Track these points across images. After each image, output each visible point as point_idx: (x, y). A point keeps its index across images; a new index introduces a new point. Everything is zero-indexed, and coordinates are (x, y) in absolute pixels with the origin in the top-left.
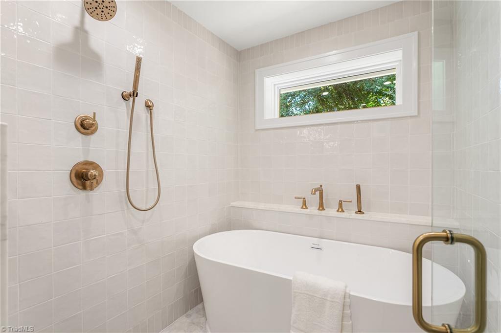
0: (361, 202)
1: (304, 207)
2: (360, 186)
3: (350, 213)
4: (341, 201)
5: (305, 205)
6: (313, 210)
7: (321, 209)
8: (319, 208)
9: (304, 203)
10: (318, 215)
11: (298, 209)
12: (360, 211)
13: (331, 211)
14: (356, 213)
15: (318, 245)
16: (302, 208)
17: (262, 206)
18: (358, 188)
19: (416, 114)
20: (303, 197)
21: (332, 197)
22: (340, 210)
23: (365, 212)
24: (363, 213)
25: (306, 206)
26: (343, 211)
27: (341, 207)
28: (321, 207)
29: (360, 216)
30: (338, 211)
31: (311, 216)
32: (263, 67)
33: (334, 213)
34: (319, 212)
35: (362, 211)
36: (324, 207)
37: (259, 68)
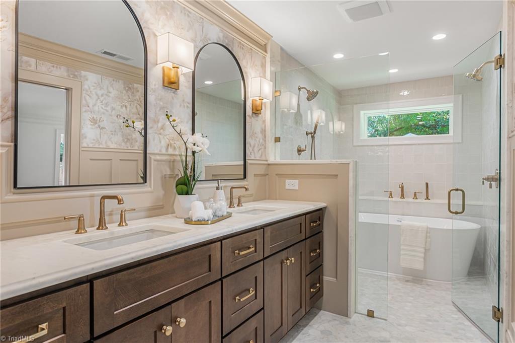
0: (428, 193)
1: (391, 197)
3: (422, 200)
4: (416, 193)
5: (391, 195)
6: (397, 198)
9: (391, 194)
11: (386, 198)
12: (427, 198)
13: (409, 199)
14: (425, 199)
16: (389, 197)
18: (427, 184)
19: (461, 142)
20: (390, 190)
21: (409, 191)
26: (417, 199)
27: (415, 196)
28: (403, 196)
29: (427, 201)
30: (414, 199)
31: (396, 202)
32: (360, 103)
33: (411, 200)
34: (401, 200)
35: (429, 198)
36: (405, 196)
37: (356, 104)
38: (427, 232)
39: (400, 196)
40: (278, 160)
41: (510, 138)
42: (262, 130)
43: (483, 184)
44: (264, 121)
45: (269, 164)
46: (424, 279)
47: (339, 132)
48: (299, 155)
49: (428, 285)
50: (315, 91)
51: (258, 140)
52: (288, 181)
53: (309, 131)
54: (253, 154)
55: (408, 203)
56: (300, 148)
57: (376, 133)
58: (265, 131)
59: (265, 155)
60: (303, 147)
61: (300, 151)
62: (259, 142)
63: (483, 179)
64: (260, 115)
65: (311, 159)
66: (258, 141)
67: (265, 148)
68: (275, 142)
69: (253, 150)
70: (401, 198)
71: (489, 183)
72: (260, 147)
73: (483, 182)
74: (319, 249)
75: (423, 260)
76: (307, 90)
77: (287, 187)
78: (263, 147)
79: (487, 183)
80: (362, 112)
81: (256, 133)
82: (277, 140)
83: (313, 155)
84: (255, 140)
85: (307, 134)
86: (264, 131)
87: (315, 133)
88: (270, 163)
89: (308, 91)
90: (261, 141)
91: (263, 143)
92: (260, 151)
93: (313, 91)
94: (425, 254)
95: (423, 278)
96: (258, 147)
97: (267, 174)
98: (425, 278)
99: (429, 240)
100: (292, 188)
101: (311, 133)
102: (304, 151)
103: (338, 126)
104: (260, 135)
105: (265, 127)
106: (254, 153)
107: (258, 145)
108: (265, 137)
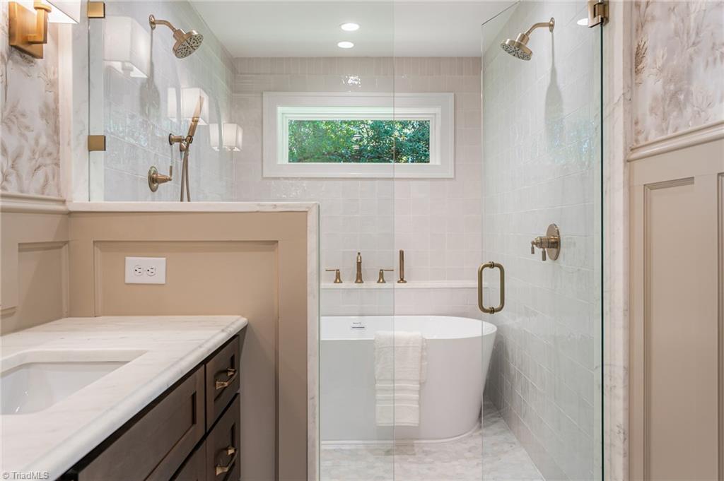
0: (403, 270)
1: (338, 281)
2: (403, 251)
4: (382, 270)
5: (338, 278)
6: (350, 283)
7: (359, 281)
8: (357, 280)
9: (338, 276)
10: (358, 289)
11: (331, 284)
12: (402, 279)
13: (371, 284)
14: (398, 283)
15: (360, 323)
16: (336, 282)
18: (402, 253)
19: (453, 177)
20: (337, 268)
21: (370, 268)
22: (381, 281)
24: (406, 282)
25: (340, 280)
26: (384, 282)
27: (382, 277)
28: (359, 278)
29: (401, 285)
30: (379, 282)
31: (348, 290)
32: (275, 91)
33: (374, 285)
34: (356, 285)
35: (404, 279)
36: (363, 280)
37: (270, 91)
38: (422, 349)
39: (355, 280)
40: (99, 201)
41: (628, 161)
42: (47, 107)
43: (533, 252)
44: (53, 84)
45: (70, 213)
46: (416, 442)
47: (232, 148)
48: (153, 190)
49: (426, 453)
50: (195, 33)
51: (31, 136)
52: (132, 262)
53: (176, 134)
54: (13, 178)
55: (369, 290)
56: (155, 172)
57: (300, 155)
58: (56, 112)
59: (58, 186)
60: (163, 172)
61: (154, 181)
62: (37, 143)
63: (533, 243)
64: (39, 61)
65: (182, 200)
66: (32, 142)
67: (57, 165)
68: (90, 149)
69: (13, 167)
70: (356, 282)
71: (542, 249)
72: (40, 160)
73: (533, 248)
74: (233, 446)
75: (417, 406)
76: (173, 29)
77: (131, 277)
78: (48, 161)
79: (538, 251)
80: (280, 109)
81: (23, 115)
82: (97, 143)
83: (185, 194)
84: (22, 135)
85: (171, 141)
86: (51, 113)
87: (191, 141)
88: (72, 209)
89: (177, 33)
90: (43, 140)
91: (51, 148)
92: (41, 173)
93: (190, 34)
94: (420, 392)
95: (412, 439)
96: (31, 159)
97: (66, 243)
98: (418, 439)
99: (426, 363)
100: (145, 279)
101: (180, 140)
102: (165, 180)
103: (231, 135)
104: (39, 124)
105: (56, 100)
106: (19, 176)
107: (34, 152)
108: (56, 131)
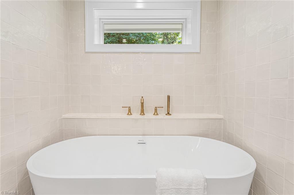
0: (169, 108)
1: (130, 114)
2: (170, 96)
3: (162, 115)
4: (156, 107)
5: (130, 112)
6: (136, 115)
7: (142, 114)
8: (141, 113)
9: (130, 110)
10: (141, 119)
11: (125, 116)
12: (168, 113)
14: (166, 115)
16: (128, 114)
17: (94, 116)
20: (129, 106)
21: (149, 106)
22: (156, 114)
23: (172, 114)
24: (171, 115)
25: (131, 113)
26: (157, 114)
27: (156, 112)
28: (142, 112)
29: (168, 117)
30: (154, 114)
31: (136, 120)
33: (151, 116)
34: (141, 117)
35: (170, 113)
36: (145, 113)
55: (149, 120)
